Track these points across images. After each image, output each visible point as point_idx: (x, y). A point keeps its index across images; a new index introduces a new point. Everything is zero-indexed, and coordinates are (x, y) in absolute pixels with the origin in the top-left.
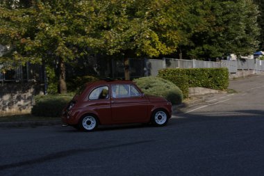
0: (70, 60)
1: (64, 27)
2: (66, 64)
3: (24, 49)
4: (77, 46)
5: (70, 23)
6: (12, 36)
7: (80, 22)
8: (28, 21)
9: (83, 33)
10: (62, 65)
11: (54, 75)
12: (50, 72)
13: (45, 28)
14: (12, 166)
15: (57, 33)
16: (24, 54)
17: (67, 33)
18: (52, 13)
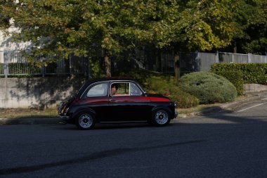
1: (111, 18)
5: (116, 14)
6: (56, 25)
7: (128, 12)
8: (71, 11)
9: (131, 24)
10: (107, 59)
13: (90, 18)
14: (53, 165)
15: (103, 23)
16: (68, 46)
18: (97, 2)
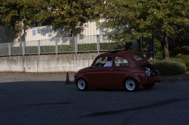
0: (172, 35)
1: (168, 11)
2: (169, 38)
3: (138, 27)
4: (176, 25)
5: (171, 9)
6: (130, 18)
7: (179, 7)
8: (141, 7)
9: (181, 15)
10: (166, 38)
11: (160, 45)
12: (158, 44)
13: (153, 12)
14: (129, 110)
15: (162, 16)
16: (139, 31)
17: (169, 16)
18: (158, 1)
